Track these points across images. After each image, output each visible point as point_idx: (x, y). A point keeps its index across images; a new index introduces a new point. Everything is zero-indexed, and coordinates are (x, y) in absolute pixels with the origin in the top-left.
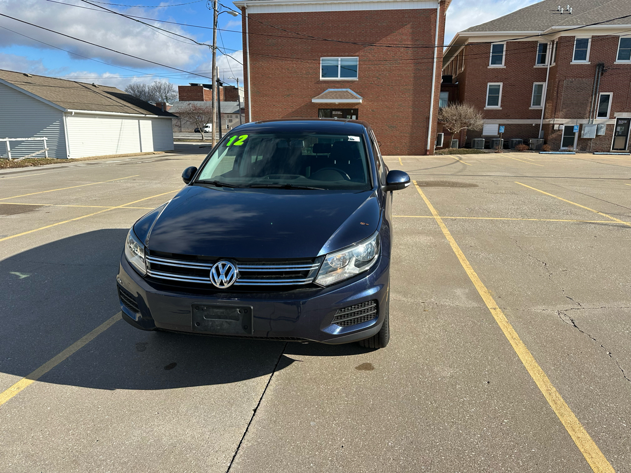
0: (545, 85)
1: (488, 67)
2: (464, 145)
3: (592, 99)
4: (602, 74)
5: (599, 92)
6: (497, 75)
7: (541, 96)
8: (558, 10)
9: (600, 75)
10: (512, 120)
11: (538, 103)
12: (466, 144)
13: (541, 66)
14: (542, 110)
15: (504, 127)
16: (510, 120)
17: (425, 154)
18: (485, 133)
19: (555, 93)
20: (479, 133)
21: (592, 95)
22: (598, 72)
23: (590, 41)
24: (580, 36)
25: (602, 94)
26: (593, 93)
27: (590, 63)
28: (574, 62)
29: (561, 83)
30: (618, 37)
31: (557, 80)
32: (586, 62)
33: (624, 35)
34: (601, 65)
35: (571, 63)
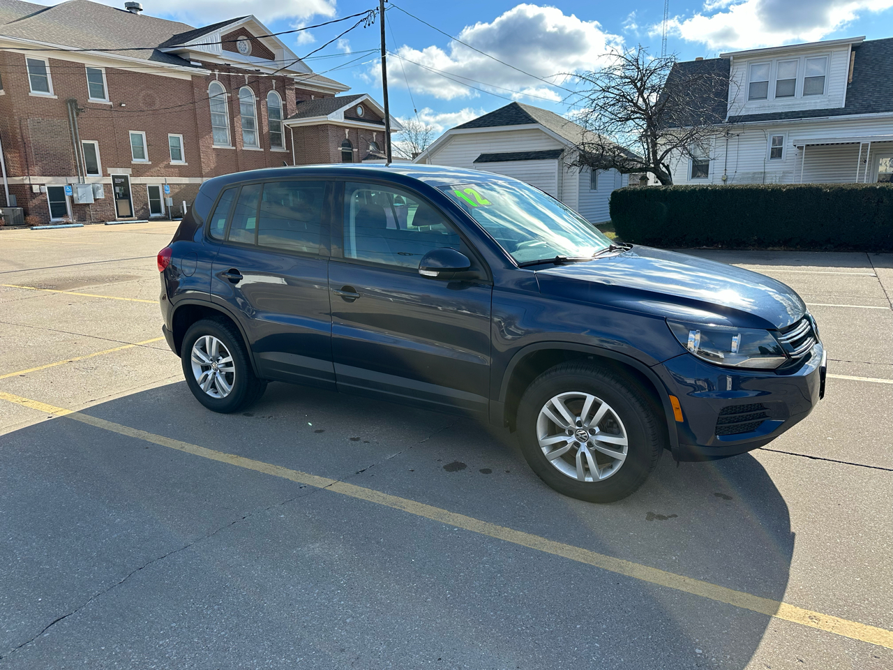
3: (74, 149)
5: (80, 139)
9: (75, 116)
19: (19, 137)
21: (72, 143)
22: (72, 111)
23: (47, 64)
24: (30, 55)
25: (83, 141)
26: (72, 140)
27: (56, 97)
28: (34, 93)
29: (23, 123)
30: (82, 66)
31: (16, 117)
32: (50, 95)
33: (89, 63)
34: (73, 102)
35: (30, 94)
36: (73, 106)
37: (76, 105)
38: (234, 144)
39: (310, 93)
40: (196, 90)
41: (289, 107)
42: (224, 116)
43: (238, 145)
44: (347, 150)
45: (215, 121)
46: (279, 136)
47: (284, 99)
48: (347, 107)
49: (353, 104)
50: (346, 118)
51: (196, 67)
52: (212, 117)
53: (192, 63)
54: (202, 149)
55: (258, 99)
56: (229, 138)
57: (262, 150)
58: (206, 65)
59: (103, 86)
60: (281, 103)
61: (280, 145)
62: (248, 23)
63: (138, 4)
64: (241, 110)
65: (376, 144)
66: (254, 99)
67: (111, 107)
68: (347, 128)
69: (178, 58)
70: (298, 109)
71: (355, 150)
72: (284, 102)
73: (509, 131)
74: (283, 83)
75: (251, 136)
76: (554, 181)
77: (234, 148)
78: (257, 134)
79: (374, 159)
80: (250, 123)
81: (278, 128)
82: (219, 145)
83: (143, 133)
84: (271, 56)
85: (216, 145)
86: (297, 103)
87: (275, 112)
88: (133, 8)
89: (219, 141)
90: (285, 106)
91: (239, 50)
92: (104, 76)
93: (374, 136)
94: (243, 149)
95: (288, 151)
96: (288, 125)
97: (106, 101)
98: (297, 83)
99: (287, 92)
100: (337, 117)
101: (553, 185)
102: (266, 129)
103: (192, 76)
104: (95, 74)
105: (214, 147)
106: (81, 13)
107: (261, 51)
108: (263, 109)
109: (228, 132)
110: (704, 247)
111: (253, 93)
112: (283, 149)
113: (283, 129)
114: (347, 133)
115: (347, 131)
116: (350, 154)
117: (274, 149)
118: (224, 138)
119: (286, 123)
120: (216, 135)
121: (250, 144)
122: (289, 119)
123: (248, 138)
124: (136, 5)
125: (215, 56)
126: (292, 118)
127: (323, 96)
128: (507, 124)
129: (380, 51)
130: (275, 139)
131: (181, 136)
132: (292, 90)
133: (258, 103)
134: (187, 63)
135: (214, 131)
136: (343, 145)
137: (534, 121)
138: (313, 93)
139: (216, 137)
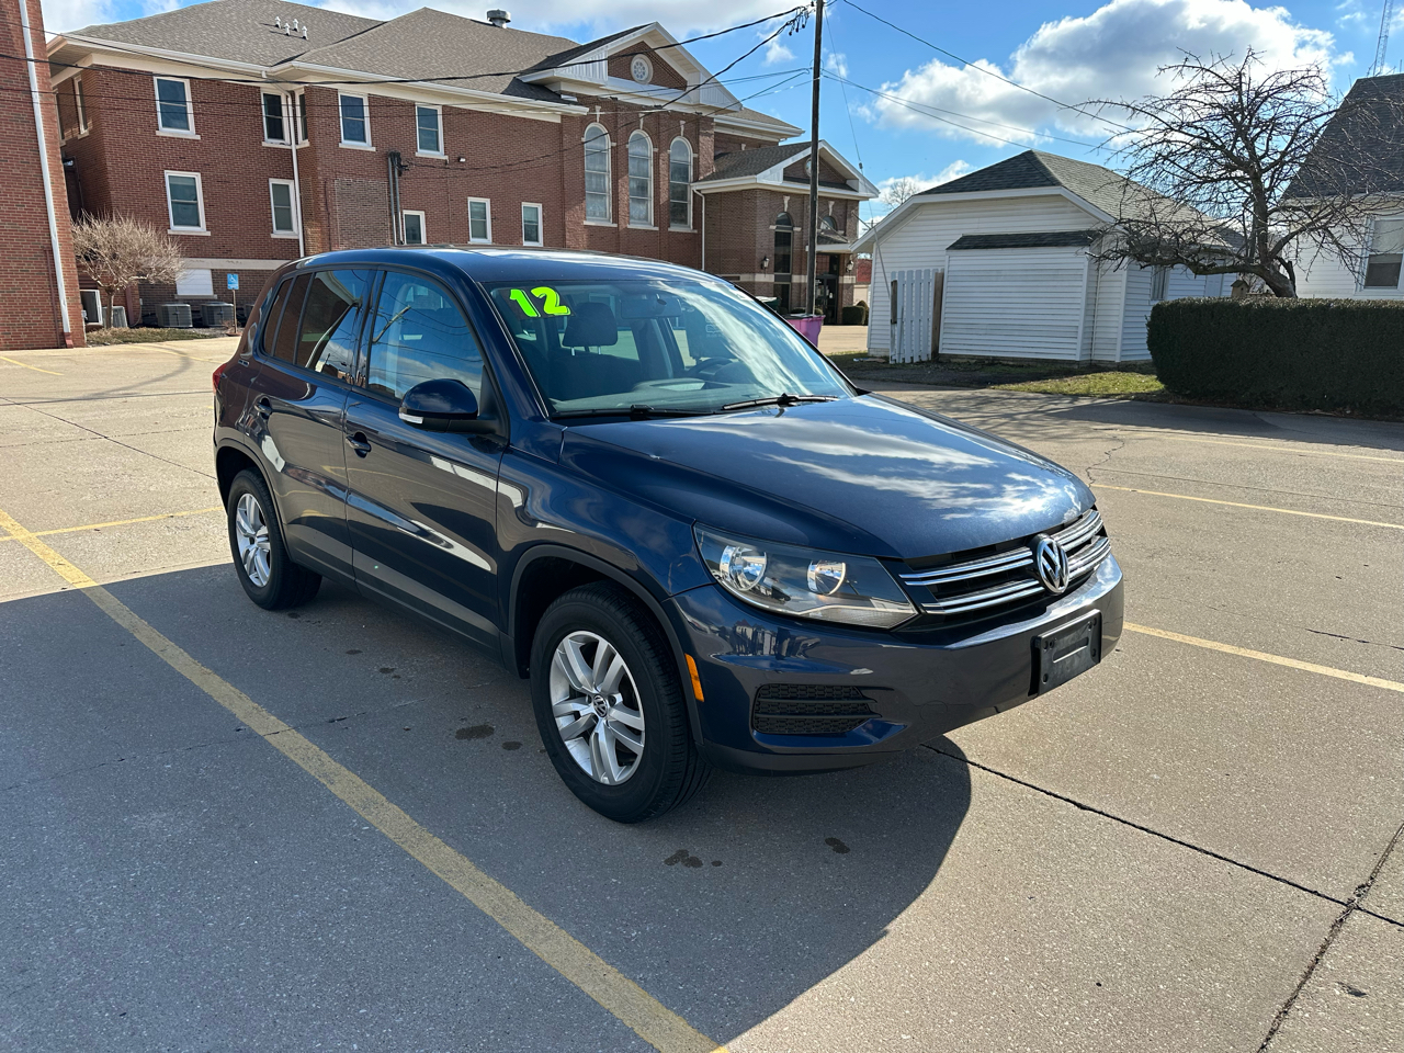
0: (294, 187)
1: (158, 133)
2: (140, 321)
3: (392, 222)
4: (400, 174)
5: (402, 209)
6: (182, 154)
7: (289, 210)
8: (277, 26)
9: (396, 176)
10: (239, 261)
11: (286, 224)
12: (143, 317)
13: (274, 143)
14: (298, 240)
15: (237, 276)
16: (235, 260)
17: (63, 345)
18: (182, 291)
19: (322, 204)
20: (169, 290)
21: (391, 215)
22: (393, 168)
23: (366, 103)
24: (346, 90)
25: (405, 212)
26: (390, 209)
27: (374, 149)
28: (346, 144)
29: (329, 185)
30: (413, 105)
31: (320, 178)
32: (367, 146)
33: (422, 101)
34: (395, 156)
35: (341, 145)
36: (395, 161)
37: (400, 159)
38: (616, 220)
39: (740, 140)
40: (566, 138)
41: (702, 162)
42: (604, 176)
43: (621, 222)
44: (784, 229)
45: (590, 185)
46: (684, 208)
47: (696, 150)
48: (789, 162)
49: (800, 156)
50: (786, 178)
51: (569, 103)
52: (587, 178)
53: (563, 97)
54: (569, 225)
55: (656, 150)
56: (609, 210)
57: (657, 229)
58: (583, 100)
59: (437, 132)
60: (691, 155)
61: (684, 221)
62: (651, 35)
63: (504, 13)
64: (630, 167)
65: (832, 220)
66: (650, 150)
67: (446, 164)
68: (787, 194)
69: (543, 90)
70: (717, 165)
71: (797, 229)
72: (696, 155)
73: (1012, 198)
74: (696, 124)
75: (642, 207)
76: (1080, 284)
77: (615, 225)
78: (651, 205)
79: (825, 243)
80: (643, 188)
81: (684, 195)
82: (593, 220)
83: (487, 201)
84: (680, 84)
85: (590, 220)
86: (716, 157)
87: (681, 171)
88: (497, 17)
89: (594, 215)
90: (696, 161)
91: (634, 76)
92: (440, 118)
93: (830, 207)
94: (629, 226)
95: (696, 231)
96: (699, 191)
97: (440, 155)
98: (718, 125)
99: (701, 138)
100: (772, 178)
101: (1079, 290)
102: (664, 197)
103: (562, 116)
104: (428, 115)
105: (586, 223)
106: (423, 29)
107: (667, 77)
108: (663, 166)
109: (608, 201)
110: (1317, 411)
111: (649, 140)
112: (688, 228)
113: (691, 197)
114: (786, 202)
115: (787, 199)
116: (788, 236)
117: (675, 228)
118: (602, 209)
119: (695, 187)
120: (591, 205)
121: (639, 219)
122: (701, 181)
123: (637, 210)
124: (501, 15)
125: (597, 87)
126: (705, 179)
127: (759, 144)
128: (1009, 187)
129: (812, 71)
130: (677, 213)
131: (540, 207)
132: (710, 135)
133: (657, 157)
134: (556, 97)
135: (588, 198)
136: (778, 222)
137: (1054, 183)
138: (745, 140)
139: (590, 209)
